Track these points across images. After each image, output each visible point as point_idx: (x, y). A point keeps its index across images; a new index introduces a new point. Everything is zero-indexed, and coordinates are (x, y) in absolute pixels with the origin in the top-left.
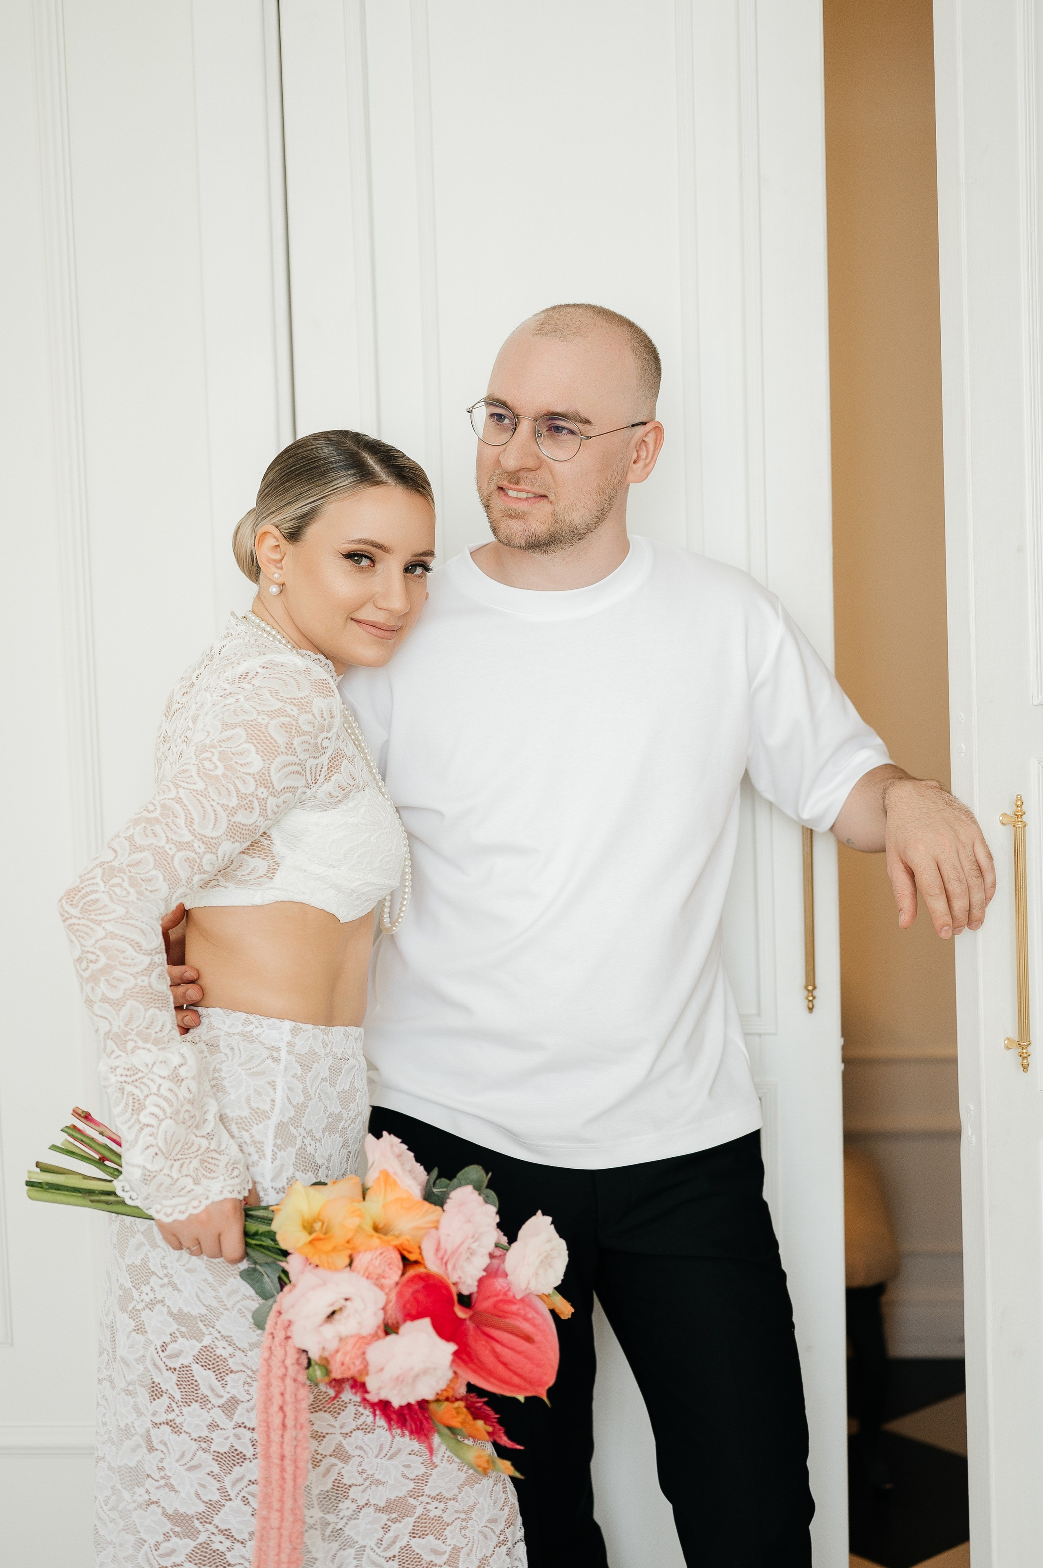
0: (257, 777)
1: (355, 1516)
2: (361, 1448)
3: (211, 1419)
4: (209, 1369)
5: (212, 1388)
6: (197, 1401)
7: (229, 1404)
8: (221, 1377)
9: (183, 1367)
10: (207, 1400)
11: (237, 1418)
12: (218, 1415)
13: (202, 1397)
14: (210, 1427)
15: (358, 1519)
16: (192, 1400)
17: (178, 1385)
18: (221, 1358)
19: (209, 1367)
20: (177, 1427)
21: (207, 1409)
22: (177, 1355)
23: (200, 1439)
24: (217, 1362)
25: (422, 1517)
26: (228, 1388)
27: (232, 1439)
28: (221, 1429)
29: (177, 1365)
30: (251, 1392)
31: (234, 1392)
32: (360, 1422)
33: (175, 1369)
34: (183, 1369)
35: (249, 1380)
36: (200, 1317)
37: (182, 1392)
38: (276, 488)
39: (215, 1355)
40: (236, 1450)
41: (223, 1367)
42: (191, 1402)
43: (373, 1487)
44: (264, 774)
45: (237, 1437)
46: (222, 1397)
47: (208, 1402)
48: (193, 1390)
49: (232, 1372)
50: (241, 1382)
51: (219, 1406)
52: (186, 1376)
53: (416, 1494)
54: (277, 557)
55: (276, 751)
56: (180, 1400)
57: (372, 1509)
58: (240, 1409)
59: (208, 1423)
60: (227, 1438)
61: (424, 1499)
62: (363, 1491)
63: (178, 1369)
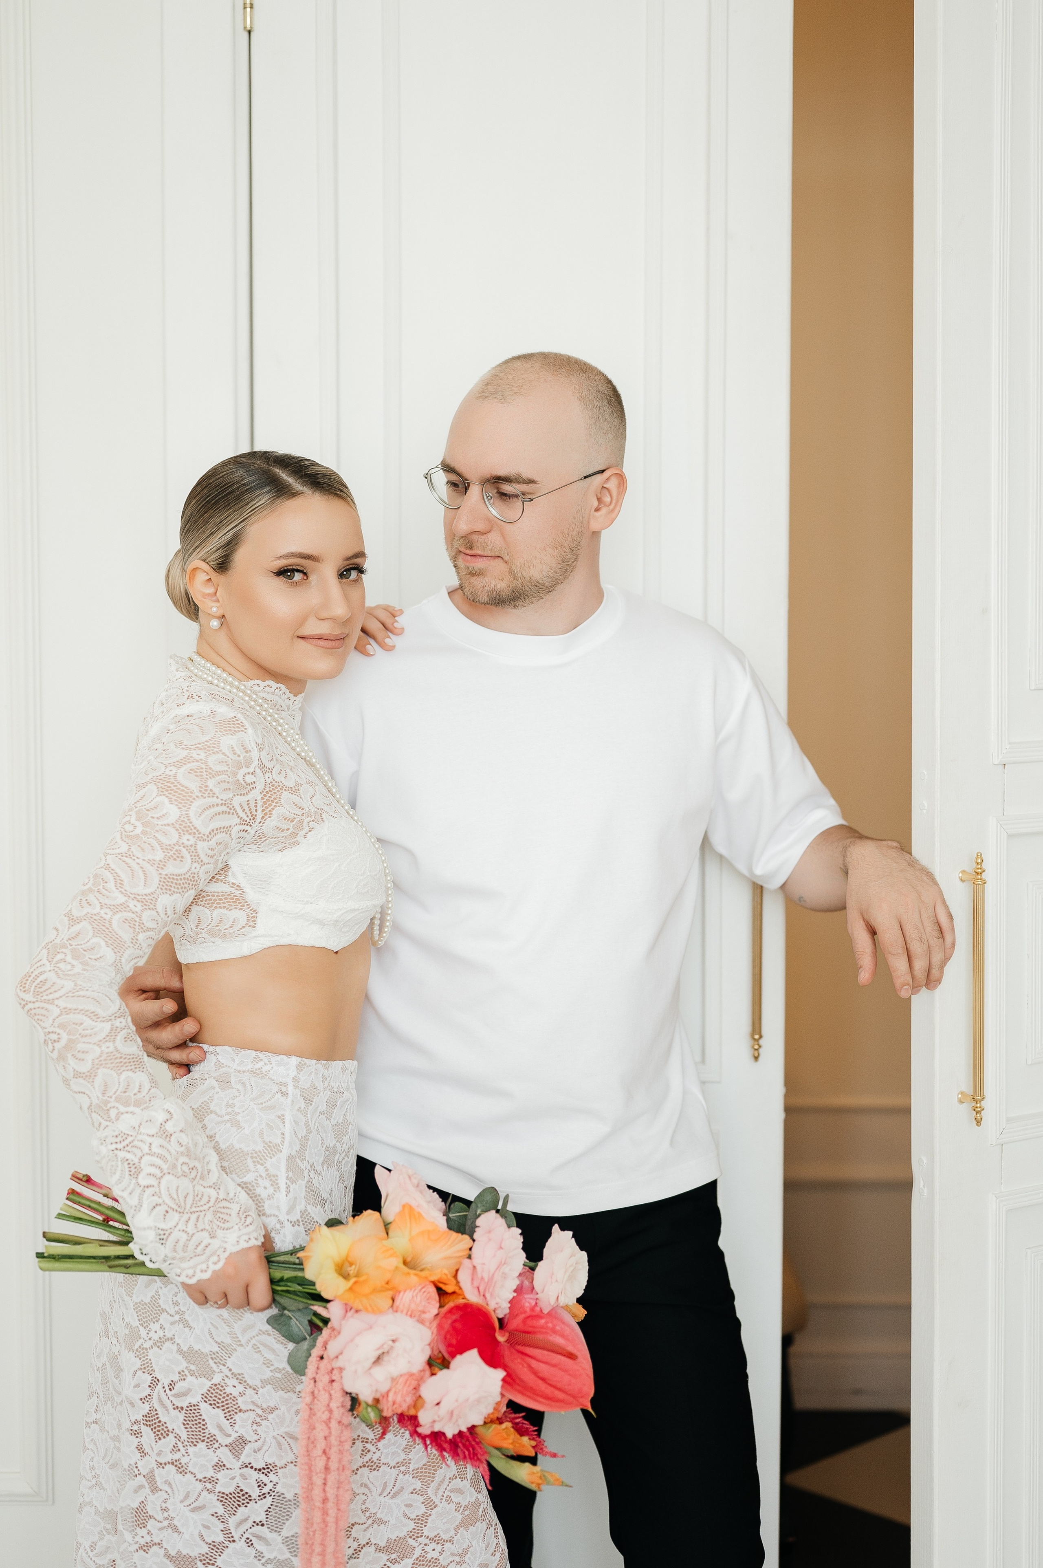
0: (177, 826)
1: (356, 1555)
2: (366, 1486)
3: (218, 1458)
4: (218, 1407)
5: (220, 1427)
6: (203, 1441)
7: (237, 1443)
8: (230, 1415)
9: (191, 1406)
10: (214, 1439)
11: (244, 1458)
12: (225, 1455)
13: (209, 1436)
14: (215, 1467)
15: (358, 1558)
16: (198, 1440)
17: (184, 1424)
18: (230, 1396)
19: (217, 1405)
20: (182, 1467)
21: (213, 1449)
22: (184, 1394)
23: (205, 1480)
24: (227, 1400)
25: (420, 1558)
26: (236, 1427)
27: (238, 1479)
28: (227, 1469)
29: (185, 1405)
30: (259, 1432)
31: (242, 1431)
32: (366, 1459)
33: (182, 1408)
34: (190, 1408)
35: (258, 1420)
36: (211, 1355)
37: (188, 1431)
38: (196, 521)
39: (225, 1393)
40: (242, 1490)
41: (232, 1405)
42: (197, 1442)
43: (375, 1526)
44: (183, 821)
45: (244, 1477)
46: (230, 1436)
47: (214, 1442)
48: (200, 1429)
49: (240, 1411)
50: (250, 1422)
51: (226, 1446)
52: (194, 1415)
53: (416, 1534)
54: (211, 590)
55: (190, 796)
56: (186, 1439)
57: (373, 1548)
58: (248, 1449)
59: (214, 1463)
60: (233, 1478)
61: (423, 1540)
62: (365, 1530)
63: (185, 1408)
